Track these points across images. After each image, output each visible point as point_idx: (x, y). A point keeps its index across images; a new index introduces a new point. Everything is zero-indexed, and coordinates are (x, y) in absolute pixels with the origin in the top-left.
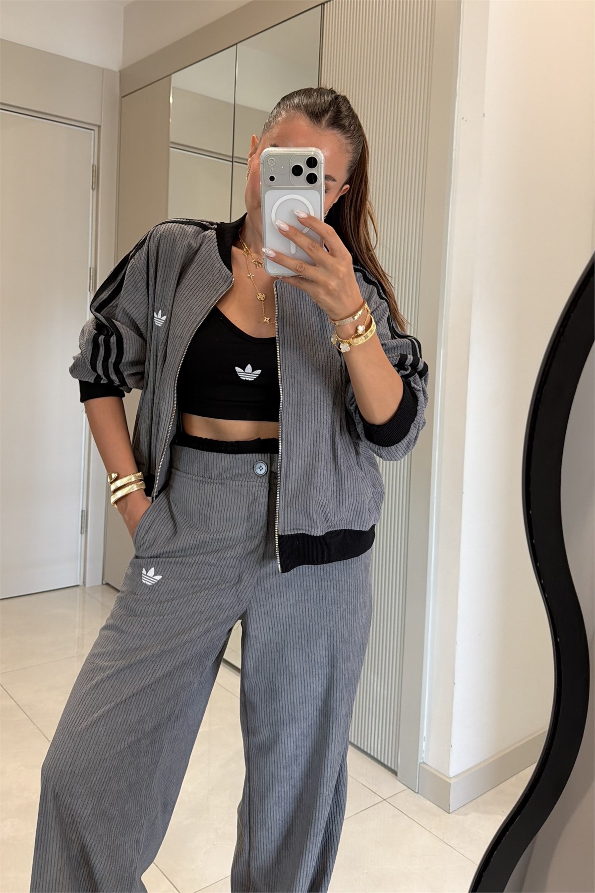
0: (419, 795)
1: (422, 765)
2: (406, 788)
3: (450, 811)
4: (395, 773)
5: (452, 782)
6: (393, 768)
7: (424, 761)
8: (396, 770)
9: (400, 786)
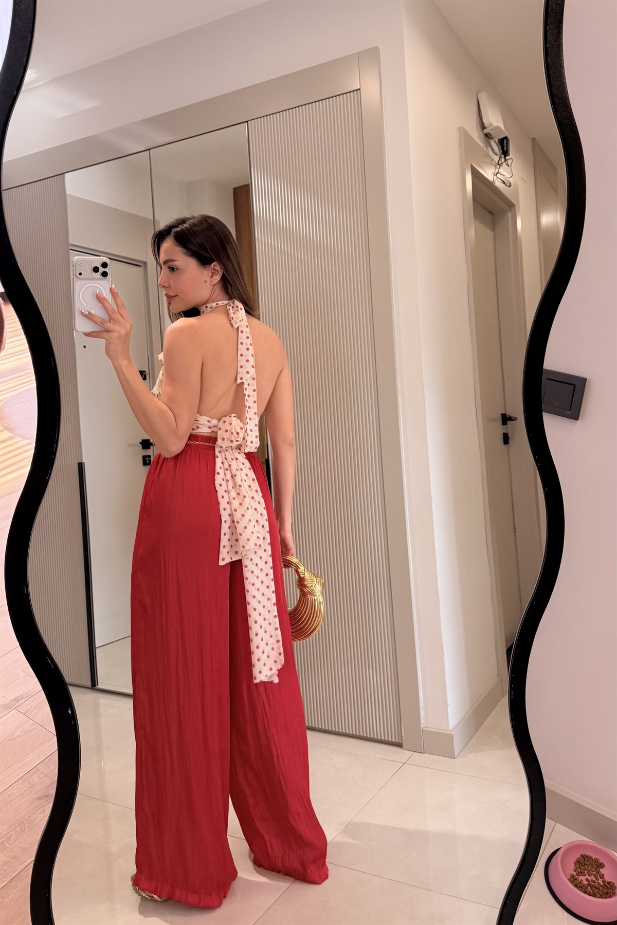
0: (426, 755)
1: (424, 729)
2: (413, 753)
3: (456, 756)
4: (400, 745)
5: (453, 733)
6: (397, 741)
7: (425, 725)
8: (401, 742)
9: (408, 754)
